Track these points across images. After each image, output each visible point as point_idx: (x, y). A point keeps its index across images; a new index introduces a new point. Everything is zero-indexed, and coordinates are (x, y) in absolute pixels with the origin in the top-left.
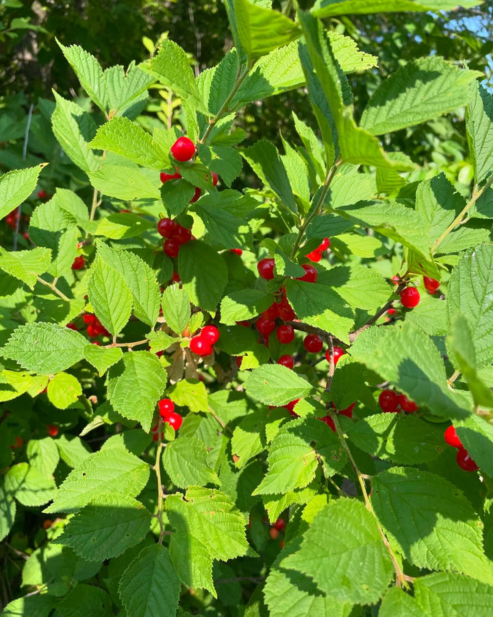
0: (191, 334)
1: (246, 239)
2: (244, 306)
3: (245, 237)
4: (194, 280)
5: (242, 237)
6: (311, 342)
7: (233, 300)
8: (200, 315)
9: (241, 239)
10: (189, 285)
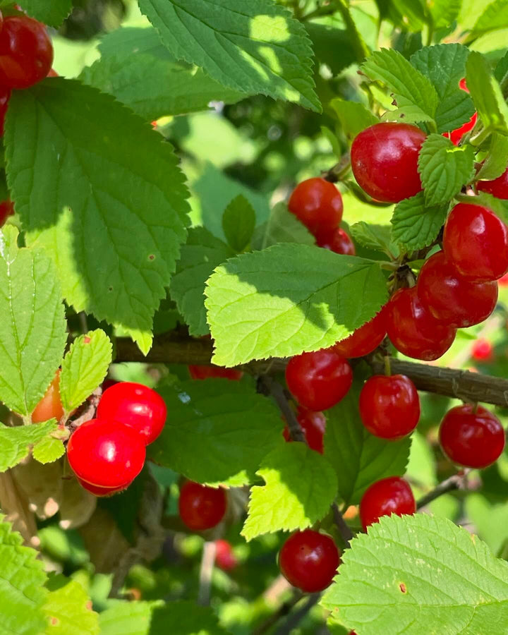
0: (67, 413)
1: (282, 60)
2: (286, 304)
3: (278, 54)
4: (66, 218)
5: (268, 53)
6: (469, 434)
7: (242, 280)
8: (98, 344)
9: (263, 61)
10: (48, 234)
